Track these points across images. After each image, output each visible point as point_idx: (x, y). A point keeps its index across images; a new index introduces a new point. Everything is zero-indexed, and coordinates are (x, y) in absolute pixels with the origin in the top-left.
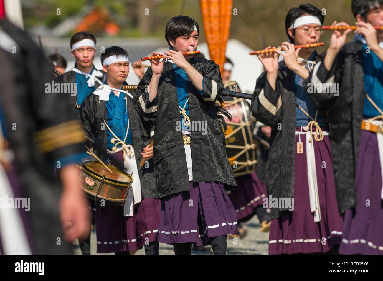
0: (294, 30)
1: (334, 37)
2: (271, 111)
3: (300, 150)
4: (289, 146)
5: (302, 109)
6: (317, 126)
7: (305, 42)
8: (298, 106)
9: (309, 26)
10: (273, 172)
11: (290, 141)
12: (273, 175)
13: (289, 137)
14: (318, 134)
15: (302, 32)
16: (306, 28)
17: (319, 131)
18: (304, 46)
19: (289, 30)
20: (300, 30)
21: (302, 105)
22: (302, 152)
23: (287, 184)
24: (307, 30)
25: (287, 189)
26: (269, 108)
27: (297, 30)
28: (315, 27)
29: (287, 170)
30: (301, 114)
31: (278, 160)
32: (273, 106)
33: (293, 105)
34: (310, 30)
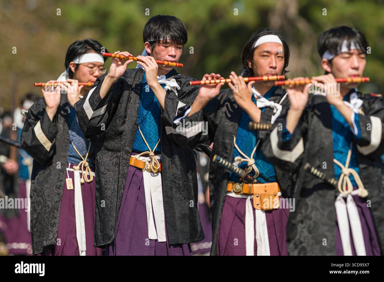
0: (77, 66)
1: (113, 65)
2: (46, 147)
3: (70, 186)
4: (58, 182)
5: (74, 147)
6: (87, 166)
7: (87, 80)
8: (71, 143)
9: (94, 65)
10: (36, 206)
11: (60, 177)
12: (37, 208)
13: (59, 173)
14: (88, 174)
15: (86, 70)
16: (91, 66)
17: (88, 171)
18: (86, 84)
19: (71, 64)
20: (85, 67)
21: (74, 142)
22: (72, 188)
23: (52, 219)
24: (92, 68)
25: (52, 224)
26: (45, 143)
27: (81, 66)
28: (99, 66)
29: (53, 205)
30: (72, 151)
31: (42, 193)
32: (49, 142)
33: (66, 140)
34: (94, 69)
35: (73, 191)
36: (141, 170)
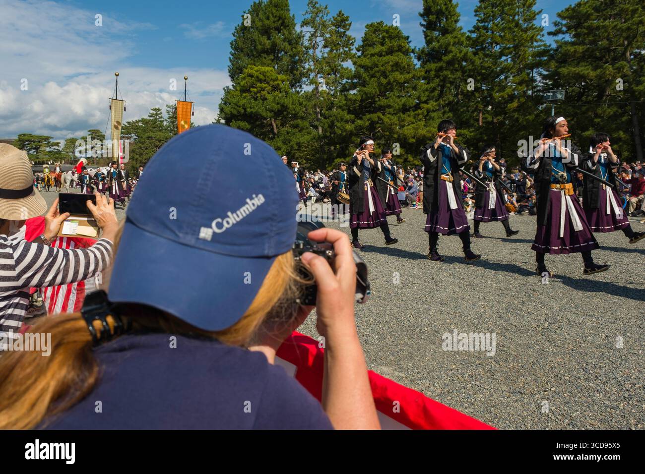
35: (367, 191)
36: (445, 181)
